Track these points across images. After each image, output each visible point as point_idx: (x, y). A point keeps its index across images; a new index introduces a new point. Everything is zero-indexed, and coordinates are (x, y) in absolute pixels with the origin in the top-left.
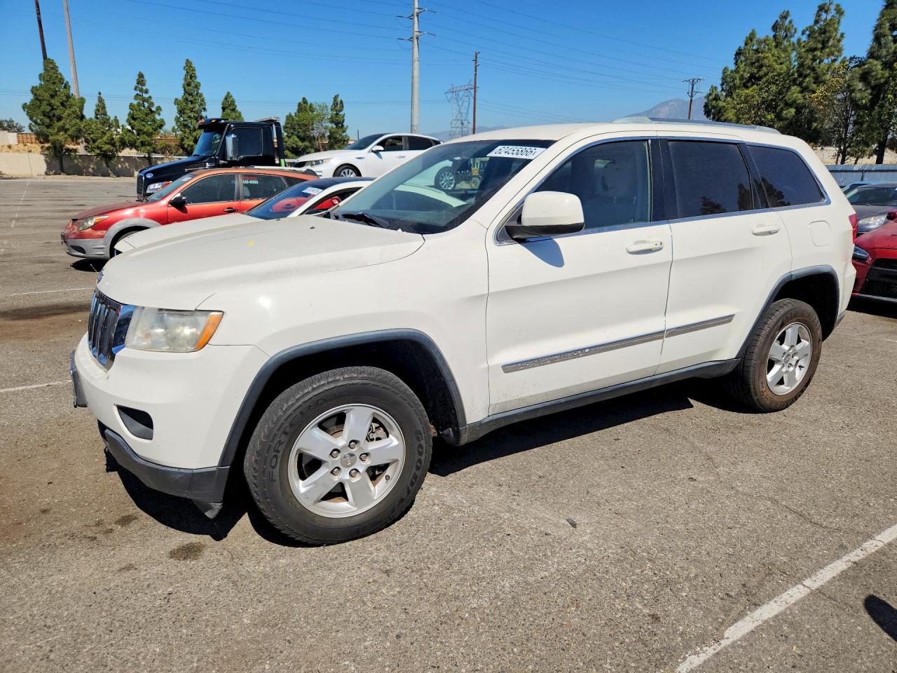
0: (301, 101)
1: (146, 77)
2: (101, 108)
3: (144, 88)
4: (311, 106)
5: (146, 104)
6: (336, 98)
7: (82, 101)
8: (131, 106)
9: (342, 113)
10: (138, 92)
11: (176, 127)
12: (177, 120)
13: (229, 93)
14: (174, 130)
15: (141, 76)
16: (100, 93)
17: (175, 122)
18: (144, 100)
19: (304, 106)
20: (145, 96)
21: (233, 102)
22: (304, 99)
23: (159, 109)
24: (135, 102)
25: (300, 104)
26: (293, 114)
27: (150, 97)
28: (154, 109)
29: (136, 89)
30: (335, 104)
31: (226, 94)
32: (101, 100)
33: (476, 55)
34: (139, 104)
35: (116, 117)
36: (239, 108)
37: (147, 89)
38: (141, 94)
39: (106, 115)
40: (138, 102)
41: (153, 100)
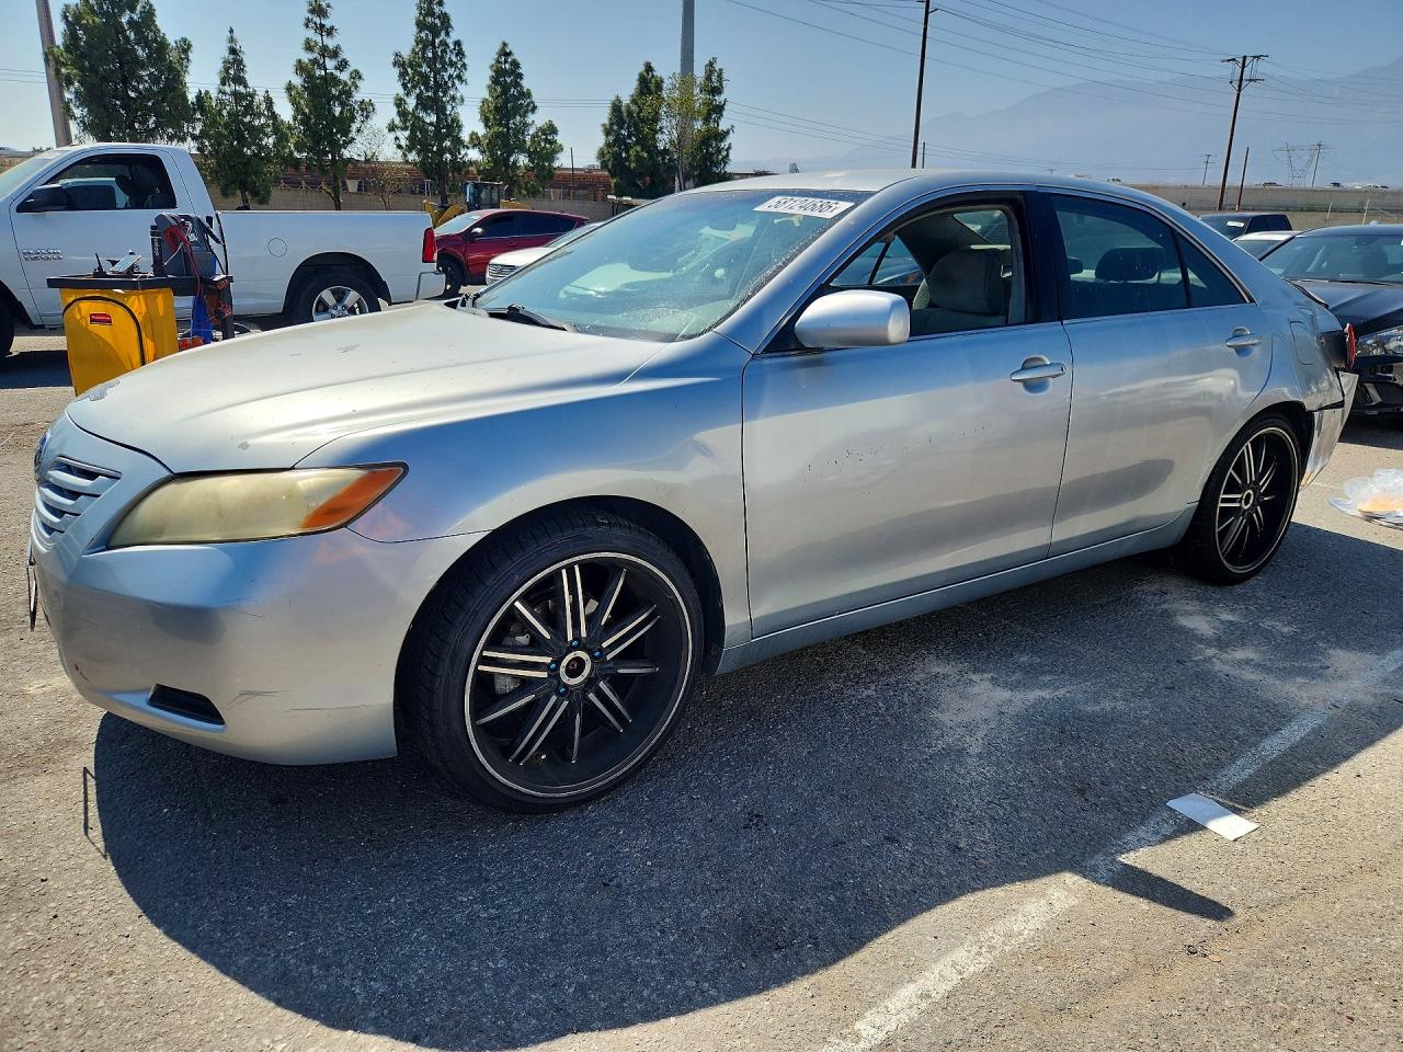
0: (642, 68)
2: (234, 69)
3: (327, 23)
4: (660, 82)
5: (330, 64)
6: (711, 64)
7: (185, 47)
8: (301, 68)
9: (719, 99)
10: (311, 34)
11: (397, 121)
12: (399, 103)
13: (505, 44)
14: (392, 128)
16: (231, 31)
17: (395, 110)
18: (324, 50)
19: (648, 84)
20: (331, 43)
21: (516, 64)
22: (649, 68)
23: (357, 75)
24: (306, 57)
25: (641, 78)
26: (626, 100)
27: (338, 47)
28: (344, 76)
29: (307, 25)
30: (708, 78)
31: (498, 47)
32: (233, 51)
34: (314, 62)
35: (267, 92)
36: (526, 84)
37: (332, 28)
38: (318, 39)
39: (246, 86)
40: (315, 55)
41: (344, 55)
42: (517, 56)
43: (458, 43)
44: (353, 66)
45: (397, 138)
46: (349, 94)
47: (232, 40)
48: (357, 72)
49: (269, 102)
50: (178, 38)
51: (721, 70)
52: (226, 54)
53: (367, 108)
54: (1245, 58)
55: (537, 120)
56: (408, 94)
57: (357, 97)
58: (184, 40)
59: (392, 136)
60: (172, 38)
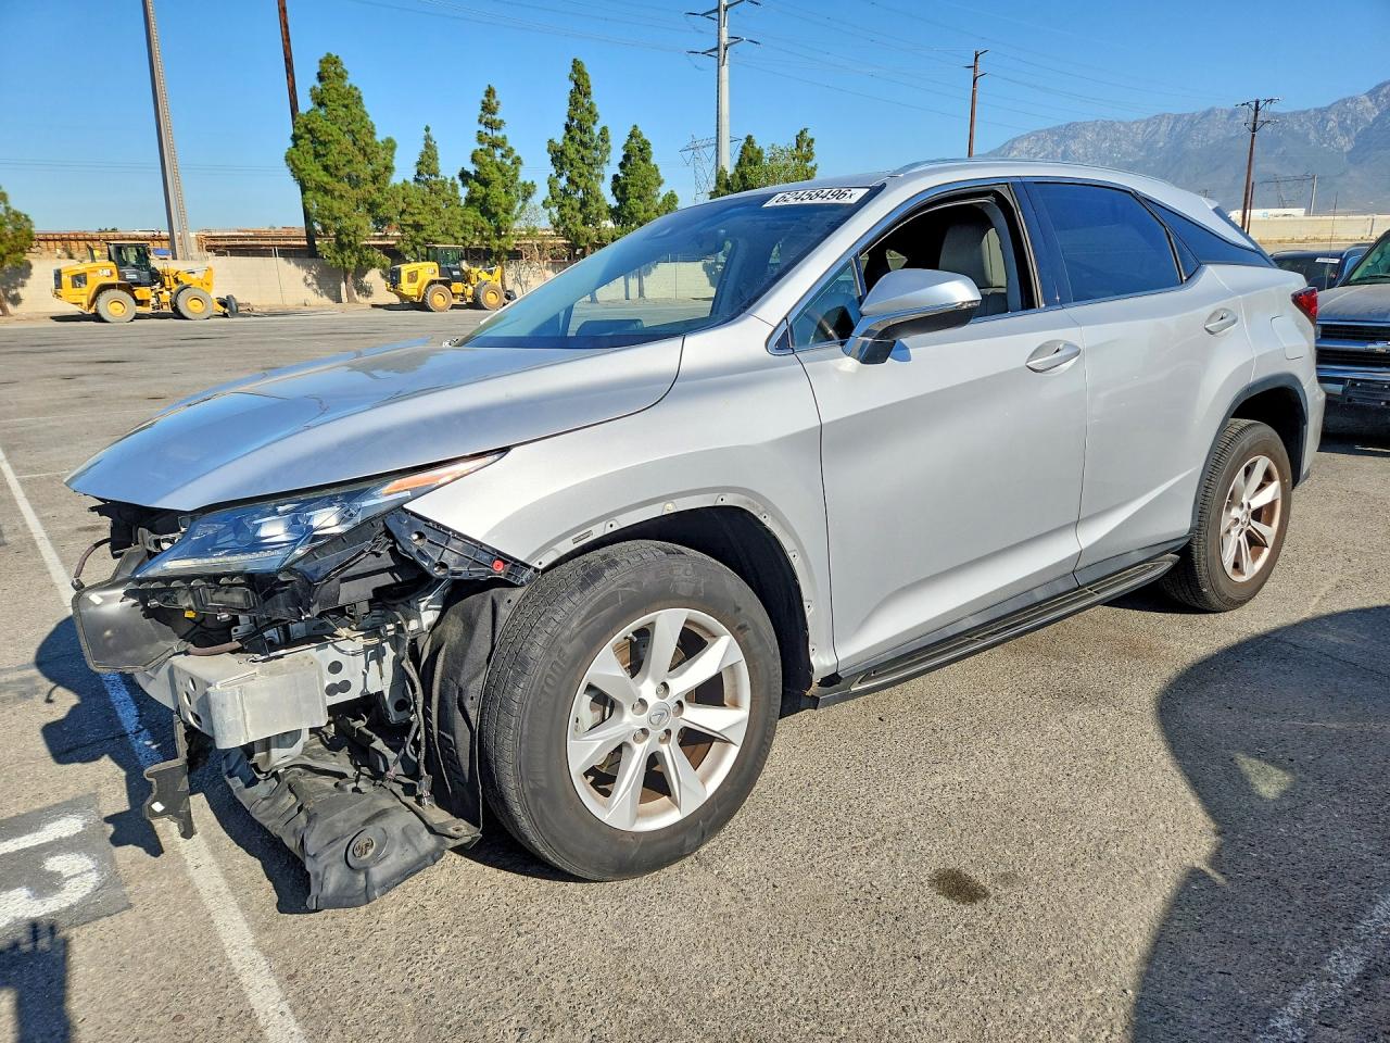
0: (744, 142)
1: (499, 96)
2: (427, 163)
3: (497, 117)
4: (759, 152)
5: (499, 152)
6: (802, 133)
7: (390, 145)
8: (473, 156)
9: (810, 164)
10: (482, 128)
11: (550, 199)
12: (551, 184)
13: (635, 127)
14: (546, 205)
15: (490, 92)
16: (427, 129)
17: (549, 189)
18: (495, 145)
19: (749, 155)
20: (498, 134)
21: (646, 143)
22: (749, 139)
23: (517, 161)
24: (478, 148)
25: (744, 147)
26: (729, 171)
27: (505, 137)
28: (508, 163)
29: (480, 121)
30: (798, 147)
32: (427, 146)
33: (977, 56)
34: (485, 152)
36: (653, 161)
37: (501, 121)
38: (489, 131)
39: (437, 176)
40: (485, 146)
41: (509, 144)
42: (645, 137)
43: (604, 130)
44: (516, 153)
45: (550, 214)
46: (516, 176)
47: (428, 138)
48: (518, 158)
49: (454, 187)
50: (384, 138)
51: (812, 140)
52: (423, 148)
53: (528, 191)
54: (1257, 102)
55: (663, 191)
56: (560, 175)
57: (521, 179)
58: (390, 140)
59: (548, 211)
60: (379, 138)
